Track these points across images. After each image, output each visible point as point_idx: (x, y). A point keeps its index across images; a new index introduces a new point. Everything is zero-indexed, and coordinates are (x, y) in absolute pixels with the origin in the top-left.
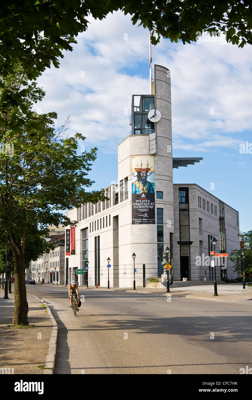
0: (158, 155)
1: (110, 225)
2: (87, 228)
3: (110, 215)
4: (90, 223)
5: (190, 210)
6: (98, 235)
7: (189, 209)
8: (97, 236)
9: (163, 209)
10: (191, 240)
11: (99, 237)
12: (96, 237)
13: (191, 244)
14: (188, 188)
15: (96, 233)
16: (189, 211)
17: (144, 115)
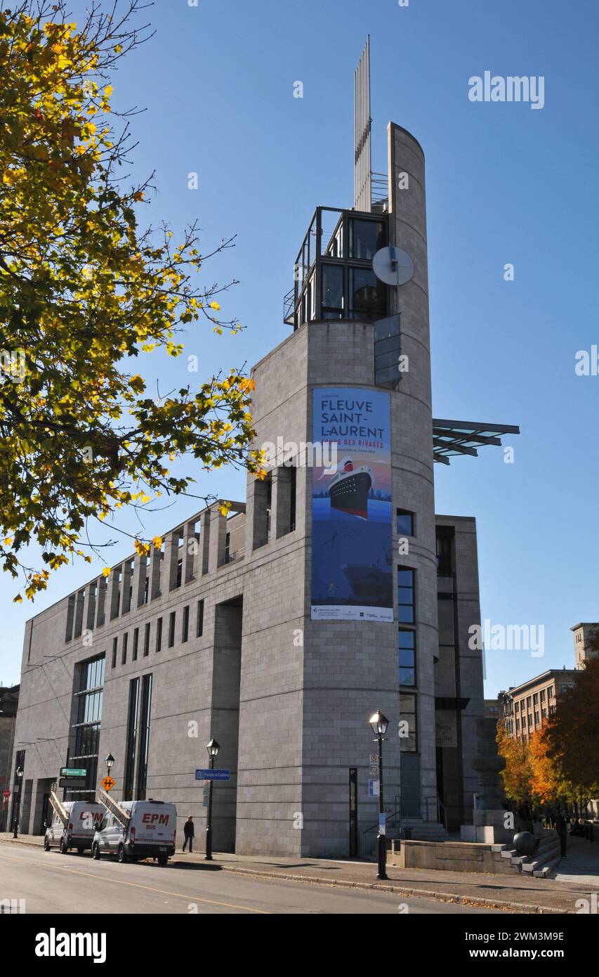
0: (401, 392)
1: (200, 634)
2: (102, 656)
3: (201, 603)
4: (116, 640)
5: (459, 597)
6: (146, 672)
7: (455, 595)
8: (140, 674)
9: (413, 570)
10: (463, 696)
11: (146, 678)
12: (133, 682)
13: (464, 708)
14: (452, 529)
15: (137, 669)
16: (455, 600)
17: (351, 271)
